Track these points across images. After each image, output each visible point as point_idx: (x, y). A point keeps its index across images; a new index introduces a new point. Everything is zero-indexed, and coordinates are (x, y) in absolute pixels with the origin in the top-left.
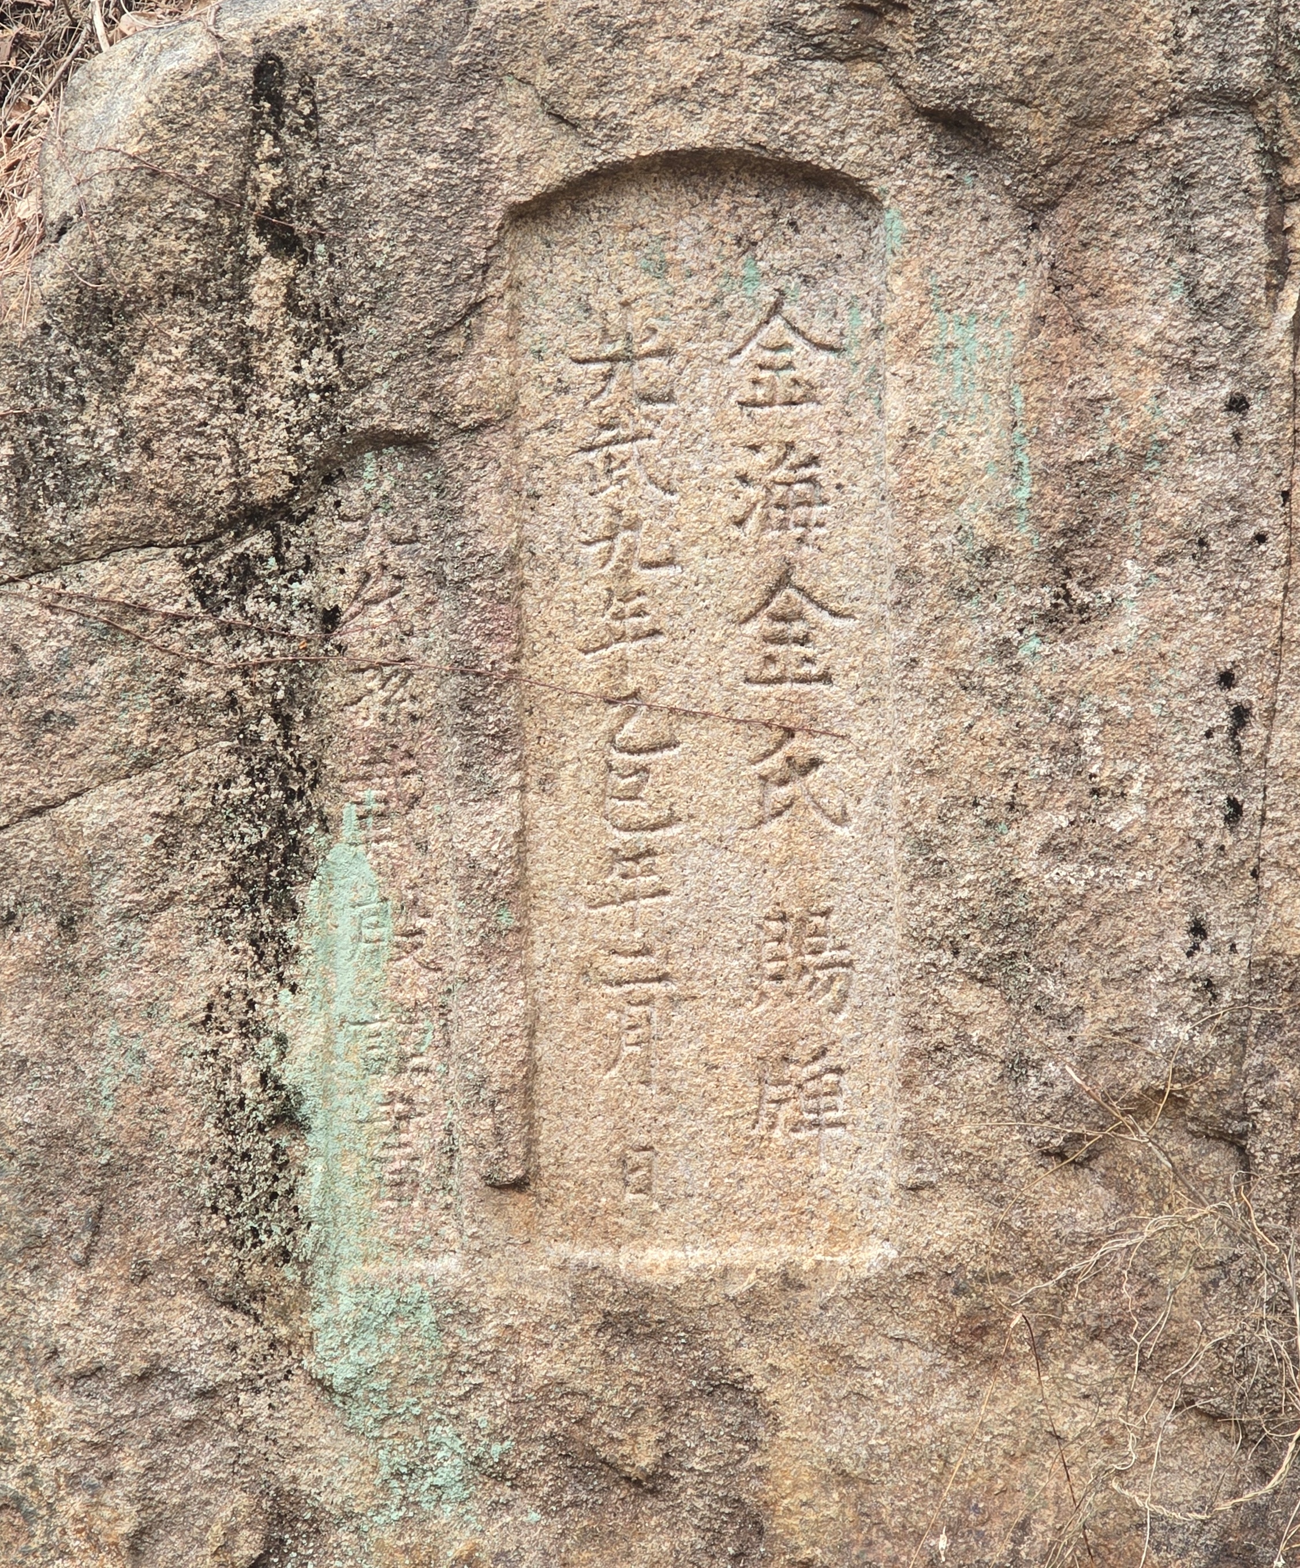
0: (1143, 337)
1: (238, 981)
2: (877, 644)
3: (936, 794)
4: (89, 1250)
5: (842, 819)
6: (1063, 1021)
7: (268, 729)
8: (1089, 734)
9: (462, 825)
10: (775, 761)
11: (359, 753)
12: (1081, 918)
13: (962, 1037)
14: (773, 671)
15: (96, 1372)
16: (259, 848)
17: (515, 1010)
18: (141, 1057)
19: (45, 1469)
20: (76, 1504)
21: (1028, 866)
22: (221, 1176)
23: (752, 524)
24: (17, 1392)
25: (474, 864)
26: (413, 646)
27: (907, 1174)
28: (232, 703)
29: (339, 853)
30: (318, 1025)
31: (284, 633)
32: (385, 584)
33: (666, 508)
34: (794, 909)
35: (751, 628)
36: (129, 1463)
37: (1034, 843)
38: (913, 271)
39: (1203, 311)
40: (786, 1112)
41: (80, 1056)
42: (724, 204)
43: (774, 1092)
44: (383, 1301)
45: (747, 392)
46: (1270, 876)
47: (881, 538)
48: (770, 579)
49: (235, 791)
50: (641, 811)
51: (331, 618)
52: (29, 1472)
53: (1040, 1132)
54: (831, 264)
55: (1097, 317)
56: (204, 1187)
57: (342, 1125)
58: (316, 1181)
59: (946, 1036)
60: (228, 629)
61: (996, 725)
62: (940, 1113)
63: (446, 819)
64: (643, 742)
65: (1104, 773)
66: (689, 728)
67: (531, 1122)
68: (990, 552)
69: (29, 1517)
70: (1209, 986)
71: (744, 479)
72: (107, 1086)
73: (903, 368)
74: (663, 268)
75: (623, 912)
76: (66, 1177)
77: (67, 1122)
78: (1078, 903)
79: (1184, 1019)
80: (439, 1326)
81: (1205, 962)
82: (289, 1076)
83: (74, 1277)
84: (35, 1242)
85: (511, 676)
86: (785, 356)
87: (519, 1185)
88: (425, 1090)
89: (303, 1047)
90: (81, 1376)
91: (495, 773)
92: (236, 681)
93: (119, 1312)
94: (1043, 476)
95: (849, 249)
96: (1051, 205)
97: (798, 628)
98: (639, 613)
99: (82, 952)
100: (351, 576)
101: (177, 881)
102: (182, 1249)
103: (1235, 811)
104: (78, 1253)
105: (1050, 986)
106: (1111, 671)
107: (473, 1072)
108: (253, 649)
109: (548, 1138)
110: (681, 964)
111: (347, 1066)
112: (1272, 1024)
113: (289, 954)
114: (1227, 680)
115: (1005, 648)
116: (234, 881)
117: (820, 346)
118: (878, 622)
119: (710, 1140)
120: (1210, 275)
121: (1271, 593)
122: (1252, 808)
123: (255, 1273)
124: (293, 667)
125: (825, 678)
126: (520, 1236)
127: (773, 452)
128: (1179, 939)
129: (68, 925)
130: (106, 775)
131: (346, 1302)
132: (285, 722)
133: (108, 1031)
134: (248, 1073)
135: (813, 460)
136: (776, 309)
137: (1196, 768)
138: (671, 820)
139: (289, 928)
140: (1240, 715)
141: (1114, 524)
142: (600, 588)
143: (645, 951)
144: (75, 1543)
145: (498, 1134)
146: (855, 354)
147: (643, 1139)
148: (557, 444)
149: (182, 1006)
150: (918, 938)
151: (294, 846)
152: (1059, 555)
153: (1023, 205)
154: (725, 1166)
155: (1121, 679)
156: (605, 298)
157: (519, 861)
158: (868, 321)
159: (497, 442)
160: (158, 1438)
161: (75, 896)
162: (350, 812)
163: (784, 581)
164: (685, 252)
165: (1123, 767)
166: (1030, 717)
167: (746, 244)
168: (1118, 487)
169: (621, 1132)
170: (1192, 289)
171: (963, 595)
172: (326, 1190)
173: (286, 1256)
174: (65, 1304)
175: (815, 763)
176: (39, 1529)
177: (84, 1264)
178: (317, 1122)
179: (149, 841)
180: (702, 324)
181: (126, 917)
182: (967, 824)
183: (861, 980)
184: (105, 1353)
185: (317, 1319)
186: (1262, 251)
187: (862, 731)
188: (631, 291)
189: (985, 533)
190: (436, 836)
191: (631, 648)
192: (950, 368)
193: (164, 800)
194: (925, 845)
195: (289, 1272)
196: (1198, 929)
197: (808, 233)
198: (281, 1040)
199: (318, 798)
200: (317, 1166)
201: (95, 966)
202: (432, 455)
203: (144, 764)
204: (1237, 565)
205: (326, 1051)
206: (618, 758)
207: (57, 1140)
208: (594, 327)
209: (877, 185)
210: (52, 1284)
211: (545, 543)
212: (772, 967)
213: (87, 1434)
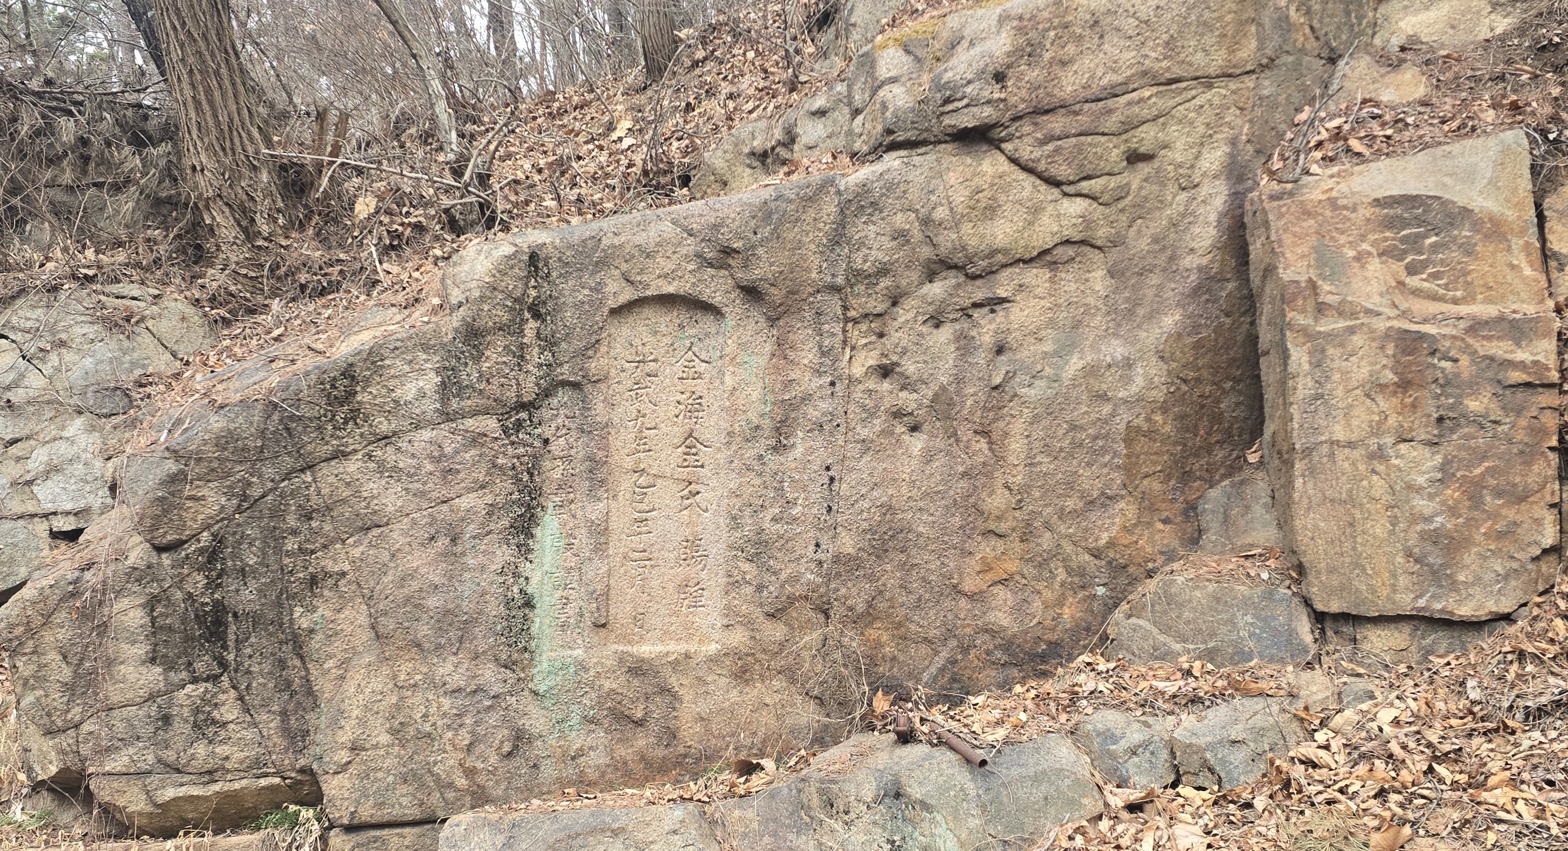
0: (806, 362)
1: (513, 559)
2: (719, 456)
3: (738, 502)
4: (458, 649)
5: (706, 511)
6: (775, 573)
7: (526, 477)
8: (786, 484)
9: (589, 508)
10: (686, 492)
11: (554, 486)
12: (782, 542)
13: (744, 578)
14: (686, 464)
15: (459, 690)
16: (521, 515)
17: (605, 568)
18: (479, 584)
19: (439, 723)
20: (450, 735)
21: (766, 525)
22: (505, 624)
23: (681, 417)
24: (431, 697)
25: (593, 522)
26: (573, 452)
27: (725, 622)
28: (514, 468)
29: (547, 518)
30: (539, 574)
31: (531, 445)
32: (564, 432)
33: (654, 411)
34: (690, 538)
35: (679, 450)
36: (468, 721)
37: (769, 517)
38: (735, 338)
39: (823, 354)
40: (686, 602)
41: (457, 584)
42: (675, 313)
43: (683, 596)
44: (558, 664)
45: (681, 375)
46: (839, 529)
47: (721, 423)
48: (686, 435)
49: (514, 497)
50: (643, 506)
51: (546, 442)
52: (434, 724)
53: (767, 609)
54: (707, 335)
55: (792, 355)
56: (499, 627)
57: (545, 607)
58: (537, 625)
59: (739, 578)
60: (513, 443)
61: (757, 481)
62: (736, 602)
63: (583, 507)
64: (644, 484)
65: (790, 496)
66: (659, 481)
67: (608, 605)
68: (757, 427)
69: (433, 740)
70: (820, 563)
71: (679, 402)
72: (466, 594)
73: (731, 368)
74: (656, 332)
75: (637, 538)
76: (450, 625)
77: (451, 606)
78: (781, 537)
79: (812, 573)
80: (576, 672)
81: (820, 556)
82: (530, 590)
83: (454, 659)
84: (439, 647)
85: (606, 462)
86: (692, 364)
87: (604, 626)
88: (573, 595)
89: (534, 581)
90: (454, 691)
91: (599, 493)
92: (515, 460)
93: (468, 670)
94: (774, 404)
95: (713, 330)
96: (778, 319)
97: (694, 450)
98: (645, 444)
99: (459, 549)
100: (553, 428)
101: (492, 526)
102: (491, 648)
103: (830, 509)
104: (454, 650)
105: (771, 562)
106: (793, 465)
107: (591, 589)
108: (521, 450)
109: (612, 611)
110: (656, 555)
111: (548, 587)
112: (838, 575)
113: (530, 551)
114: (828, 469)
115: (761, 457)
116: (511, 527)
117: (703, 361)
118: (719, 449)
119: (663, 611)
120: (826, 343)
121: (840, 442)
122: (834, 508)
123: (515, 656)
124: (535, 457)
125: (702, 466)
126: (603, 643)
127: (688, 394)
128: (812, 548)
129: (454, 540)
130: (470, 490)
131: (545, 665)
132: (531, 475)
133: (467, 575)
134: (516, 589)
135: (701, 397)
136: (690, 349)
137: (818, 496)
138: (654, 510)
139: (530, 542)
140: (832, 479)
141: (795, 419)
142: (633, 435)
143: (645, 551)
144: (448, 748)
145: (598, 609)
146: (714, 364)
147: (642, 611)
148: (620, 388)
149: (494, 567)
150: (731, 547)
151: (532, 515)
152: (778, 429)
153: (769, 319)
154: (667, 620)
155: (797, 468)
156: (637, 342)
157: (606, 521)
158: (719, 354)
159: (602, 386)
160: (479, 712)
161: (458, 530)
162: (551, 505)
163: (690, 435)
164: (663, 328)
165: (796, 495)
166: (767, 478)
167: (682, 327)
168: (796, 408)
169: (635, 608)
170: (820, 347)
171: (748, 440)
172: (540, 628)
173: (526, 649)
174: (449, 667)
175: (698, 493)
176: (436, 744)
177: (455, 654)
178: (538, 606)
179: (484, 512)
180: (668, 352)
181: (474, 538)
182: (748, 511)
183: (711, 561)
184: (462, 684)
185: (535, 671)
186: (841, 337)
187: (713, 483)
188: (645, 340)
189: (756, 421)
190: (579, 513)
191: (642, 455)
192: (745, 369)
193: (489, 499)
194: (734, 518)
195: (527, 655)
196: (817, 545)
197: (701, 325)
198: (527, 578)
199: (542, 499)
200: (537, 620)
201: (463, 554)
202: (581, 390)
203: (483, 487)
204: (831, 434)
205: (541, 582)
206: (637, 490)
207: (448, 612)
208: (633, 351)
209: (725, 310)
210: (444, 660)
211: (616, 420)
212: (683, 557)
213: (455, 711)
